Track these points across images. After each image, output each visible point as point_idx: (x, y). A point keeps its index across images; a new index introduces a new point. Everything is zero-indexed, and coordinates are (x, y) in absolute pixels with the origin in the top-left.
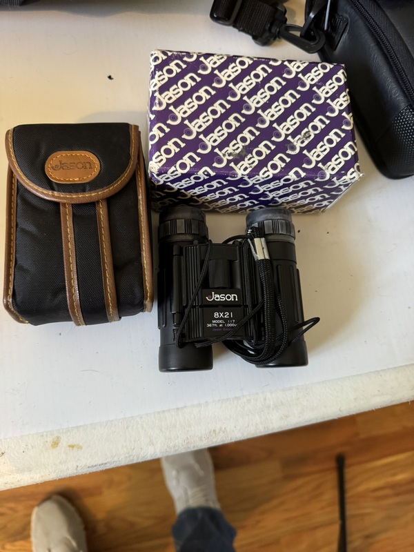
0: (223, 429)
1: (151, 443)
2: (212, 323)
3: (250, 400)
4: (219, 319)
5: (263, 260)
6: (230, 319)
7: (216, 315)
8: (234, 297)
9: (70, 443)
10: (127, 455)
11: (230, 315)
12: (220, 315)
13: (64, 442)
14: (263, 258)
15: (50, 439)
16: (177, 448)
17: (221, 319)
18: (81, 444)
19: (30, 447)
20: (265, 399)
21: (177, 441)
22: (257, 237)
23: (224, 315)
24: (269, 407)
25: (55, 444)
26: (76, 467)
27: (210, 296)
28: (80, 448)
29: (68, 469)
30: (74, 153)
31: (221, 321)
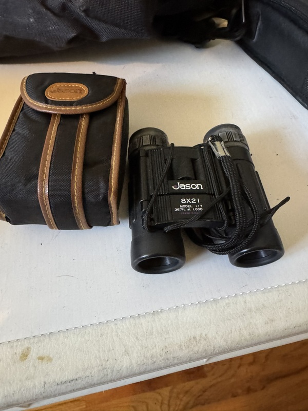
0: (204, 335)
2: (179, 207)
3: (229, 303)
4: (186, 204)
5: (224, 156)
6: (197, 203)
7: (183, 200)
8: (200, 187)
9: (41, 354)
10: (100, 368)
11: (197, 201)
12: (187, 201)
13: (33, 355)
15: (19, 351)
16: (155, 359)
17: (189, 204)
18: (51, 356)
20: (245, 302)
21: (154, 351)
22: (217, 141)
23: (191, 201)
24: (250, 310)
25: (24, 356)
26: (43, 383)
27: (176, 186)
28: (50, 360)
29: (35, 386)
31: (188, 206)
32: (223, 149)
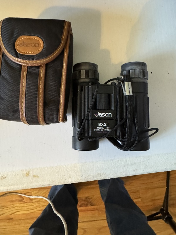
1: (70, 177)
2: (97, 129)
4: (101, 126)
5: (128, 95)
6: (107, 126)
7: (99, 124)
8: (110, 115)
9: (34, 174)
10: (59, 182)
11: (107, 125)
12: (101, 124)
13: (31, 174)
14: (129, 94)
15: (25, 172)
16: (82, 180)
17: (102, 126)
18: (38, 175)
19: (17, 175)
21: (82, 177)
22: (127, 81)
23: (104, 124)
25: (28, 174)
26: (36, 185)
27: (97, 114)
28: (38, 177)
29: (33, 186)
30: (31, 37)
31: (102, 128)
32: (129, 88)
